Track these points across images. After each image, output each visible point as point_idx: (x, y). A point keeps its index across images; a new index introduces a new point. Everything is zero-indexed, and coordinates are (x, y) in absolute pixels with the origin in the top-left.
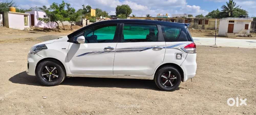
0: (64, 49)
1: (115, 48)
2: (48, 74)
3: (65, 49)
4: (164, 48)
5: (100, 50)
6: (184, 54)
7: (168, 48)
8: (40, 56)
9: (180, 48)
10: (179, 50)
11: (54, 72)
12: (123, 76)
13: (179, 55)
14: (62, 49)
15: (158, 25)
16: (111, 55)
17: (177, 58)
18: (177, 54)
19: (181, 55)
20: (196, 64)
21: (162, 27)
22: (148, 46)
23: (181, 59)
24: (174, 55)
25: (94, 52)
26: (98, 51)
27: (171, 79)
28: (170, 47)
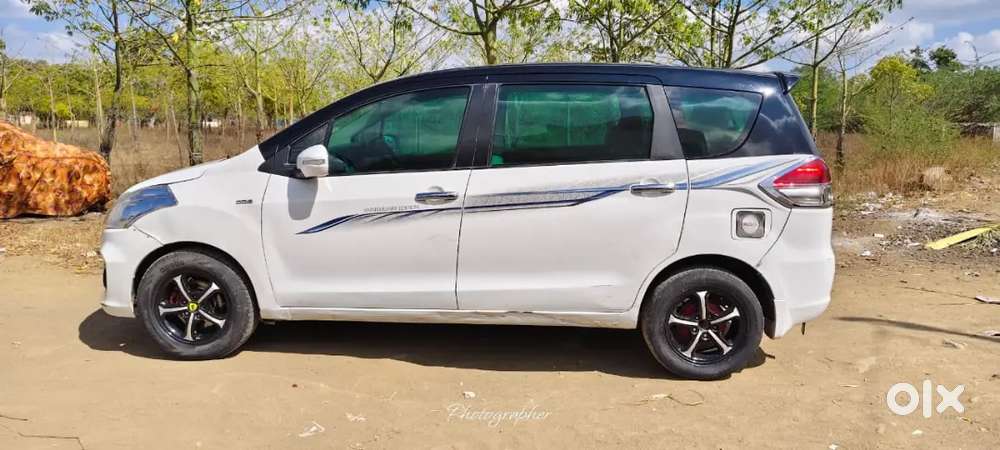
0: (244, 202)
1: (461, 194)
2: (185, 311)
3: (250, 201)
4: (682, 187)
5: (395, 205)
6: (776, 214)
7: (698, 186)
8: (149, 236)
9: (753, 187)
10: (752, 193)
11: (209, 304)
12: (502, 315)
13: (748, 220)
14: (239, 202)
15: (652, 87)
16: (445, 225)
17: (740, 232)
18: (742, 214)
19: (761, 217)
20: (833, 256)
21: (669, 93)
22: (607, 181)
23: (759, 235)
24: (727, 220)
25: (372, 215)
26: (387, 206)
27: (715, 325)
28: (709, 181)
